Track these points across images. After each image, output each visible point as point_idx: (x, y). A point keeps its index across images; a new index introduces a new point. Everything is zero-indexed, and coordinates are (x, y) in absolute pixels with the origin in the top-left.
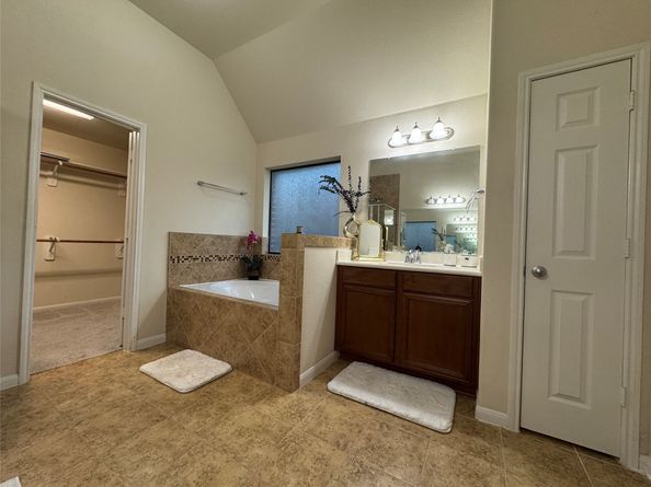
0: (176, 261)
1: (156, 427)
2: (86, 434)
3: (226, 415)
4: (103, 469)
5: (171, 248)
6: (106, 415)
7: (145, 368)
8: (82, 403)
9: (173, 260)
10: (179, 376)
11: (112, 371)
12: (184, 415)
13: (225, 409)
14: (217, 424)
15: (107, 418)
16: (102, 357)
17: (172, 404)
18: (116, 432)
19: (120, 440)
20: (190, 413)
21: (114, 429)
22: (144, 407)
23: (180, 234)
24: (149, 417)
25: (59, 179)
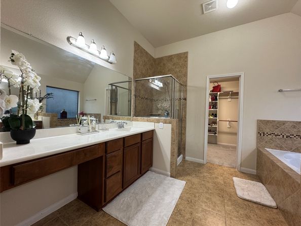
0: (262, 134)
1: (218, 198)
2: (203, 184)
3: (245, 219)
4: (197, 195)
5: (259, 128)
6: (211, 184)
7: (235, 179)
8: (209, 176)
9: (261, 134)
10: (243, 189)
11: (225, 173)
12: (230, 203)
13: (248, 217)
14: (237, 217)
15: (210, 185)
16: (227, 167)
17: (230, 197)
18: (208, 190)
19: (207, 192)
20: (232, 205)
21: (208, 189)
22: (222, 190)
23: (264, 121)
24: (219, 194)
25: (231, 98)
